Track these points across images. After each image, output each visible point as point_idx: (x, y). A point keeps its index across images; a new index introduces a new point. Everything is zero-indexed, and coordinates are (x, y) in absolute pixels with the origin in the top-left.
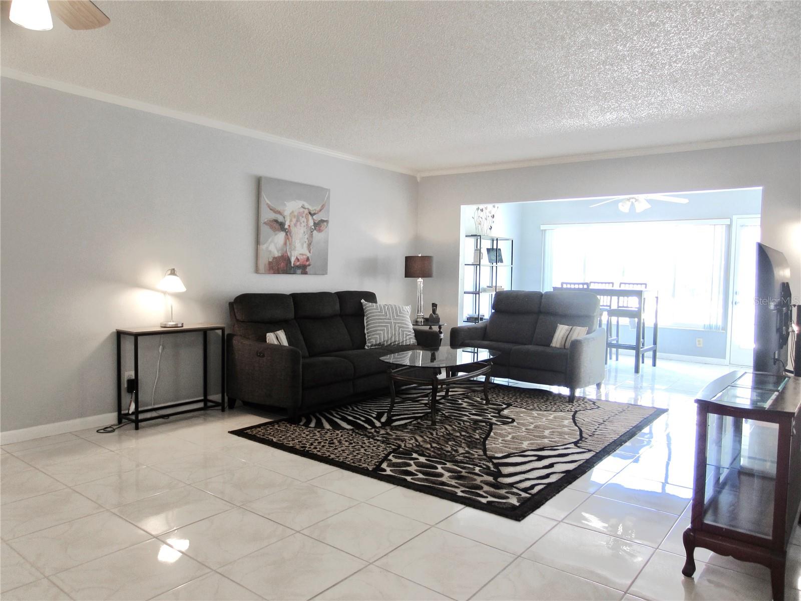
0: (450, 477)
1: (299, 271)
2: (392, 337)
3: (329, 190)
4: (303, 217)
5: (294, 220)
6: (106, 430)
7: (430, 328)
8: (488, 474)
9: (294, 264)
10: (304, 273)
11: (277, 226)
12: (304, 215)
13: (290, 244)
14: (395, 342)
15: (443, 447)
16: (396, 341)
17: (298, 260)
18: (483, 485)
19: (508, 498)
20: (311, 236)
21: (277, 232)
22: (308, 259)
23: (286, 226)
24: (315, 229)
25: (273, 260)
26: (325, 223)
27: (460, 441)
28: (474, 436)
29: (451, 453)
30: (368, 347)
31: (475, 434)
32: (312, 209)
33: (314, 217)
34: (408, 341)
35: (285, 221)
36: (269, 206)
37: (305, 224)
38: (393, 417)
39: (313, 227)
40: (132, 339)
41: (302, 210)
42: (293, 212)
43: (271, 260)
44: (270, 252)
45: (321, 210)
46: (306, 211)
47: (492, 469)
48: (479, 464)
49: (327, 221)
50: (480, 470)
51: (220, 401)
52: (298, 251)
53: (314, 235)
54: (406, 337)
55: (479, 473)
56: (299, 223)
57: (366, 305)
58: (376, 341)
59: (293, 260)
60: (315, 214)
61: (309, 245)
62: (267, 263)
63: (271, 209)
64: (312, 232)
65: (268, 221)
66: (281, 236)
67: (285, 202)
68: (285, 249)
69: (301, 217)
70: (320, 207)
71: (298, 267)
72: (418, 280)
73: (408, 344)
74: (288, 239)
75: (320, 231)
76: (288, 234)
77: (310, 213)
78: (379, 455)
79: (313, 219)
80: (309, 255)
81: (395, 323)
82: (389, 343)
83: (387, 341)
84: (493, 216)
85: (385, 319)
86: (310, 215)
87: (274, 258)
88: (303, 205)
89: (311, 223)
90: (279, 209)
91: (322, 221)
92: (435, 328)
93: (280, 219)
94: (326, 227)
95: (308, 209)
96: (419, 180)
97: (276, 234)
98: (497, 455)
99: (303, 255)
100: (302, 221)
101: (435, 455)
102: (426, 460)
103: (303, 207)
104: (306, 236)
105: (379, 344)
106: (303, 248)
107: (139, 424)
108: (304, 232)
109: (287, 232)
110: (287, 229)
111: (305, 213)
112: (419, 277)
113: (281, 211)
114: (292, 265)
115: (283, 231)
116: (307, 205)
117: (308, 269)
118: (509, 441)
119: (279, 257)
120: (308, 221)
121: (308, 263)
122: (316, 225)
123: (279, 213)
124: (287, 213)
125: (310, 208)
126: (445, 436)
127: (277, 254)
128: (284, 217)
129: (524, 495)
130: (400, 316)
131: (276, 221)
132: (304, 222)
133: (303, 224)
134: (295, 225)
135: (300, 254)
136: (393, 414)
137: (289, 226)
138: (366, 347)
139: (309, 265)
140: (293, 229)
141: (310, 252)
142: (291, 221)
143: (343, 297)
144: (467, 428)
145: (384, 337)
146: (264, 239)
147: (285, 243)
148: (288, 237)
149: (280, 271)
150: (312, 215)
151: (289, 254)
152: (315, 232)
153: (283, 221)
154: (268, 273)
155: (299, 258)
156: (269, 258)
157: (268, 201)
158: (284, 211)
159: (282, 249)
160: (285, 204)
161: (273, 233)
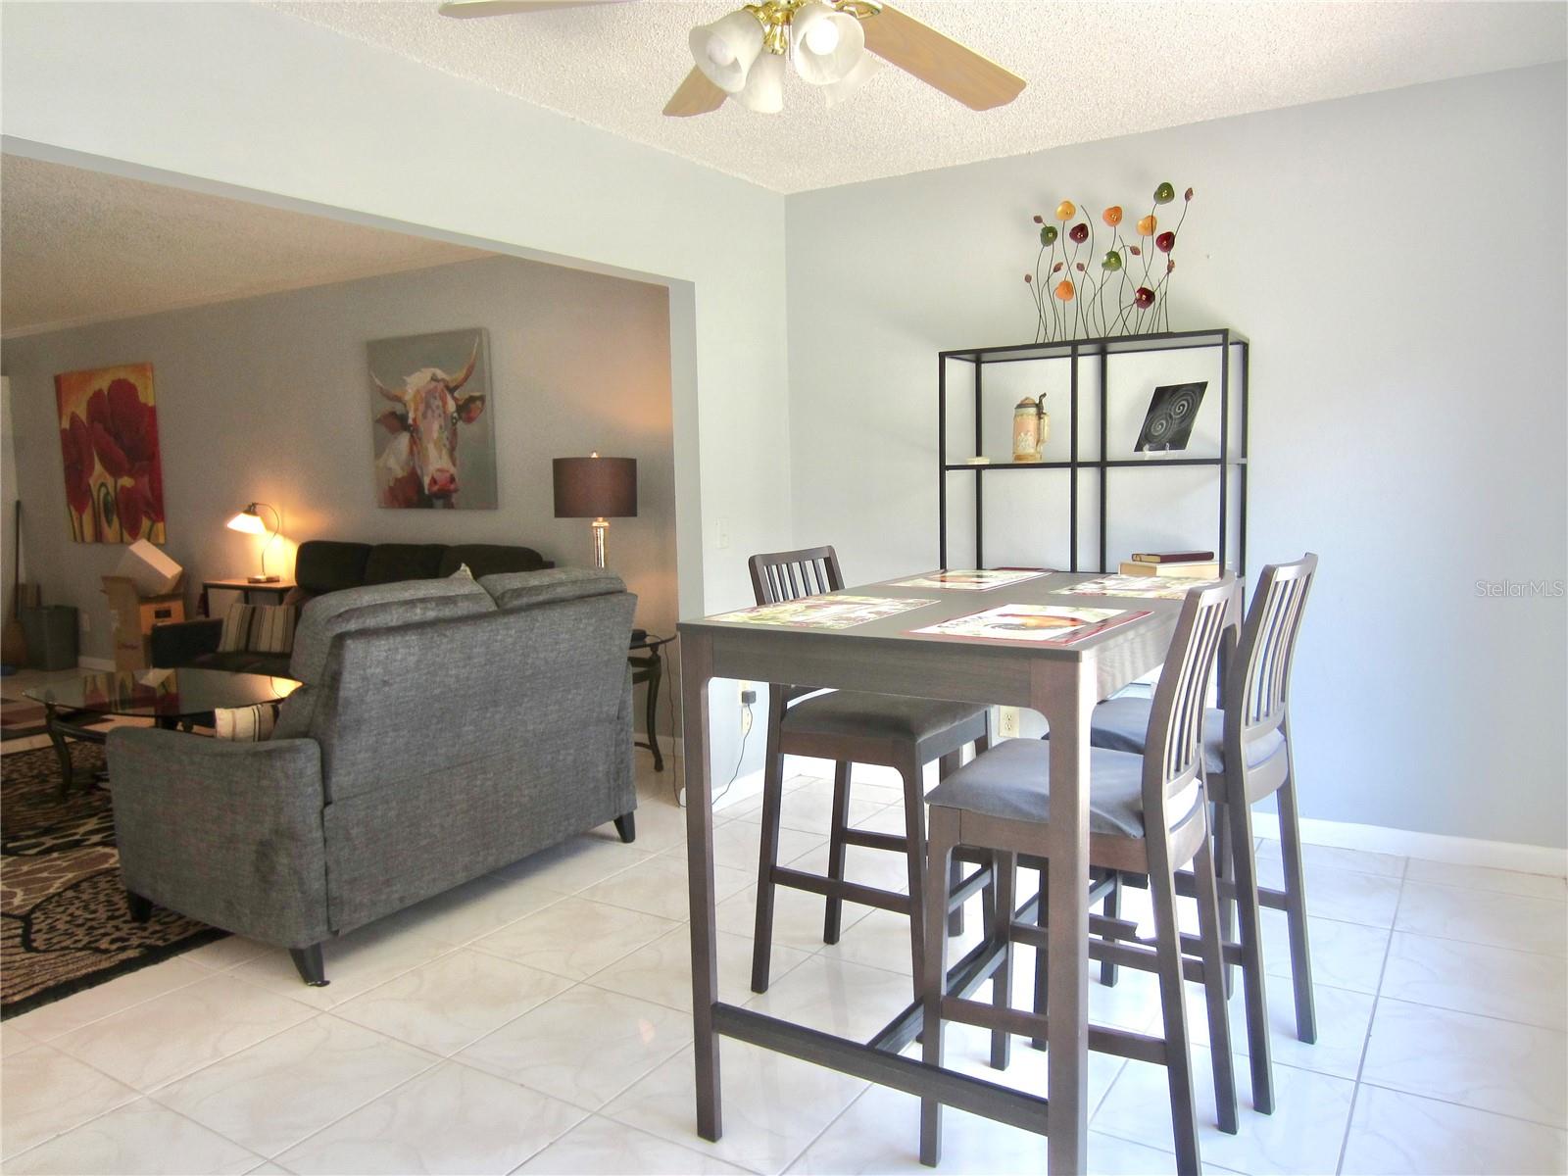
1: (439, 503)
4: (436, 399)
5: (422, 408)
9: (429, 490)
10: (449, 506)
11: (397, 423)
12: (437, 395)
13: (419, 453)
17: (434, 481)
20: (454, 433)
21: (395, 434)
22: (452, 479)
23: (410, 421)
24: (460, 418)
26: (478, 403)
32: (452, 378)
33: (456, 394)
35: (408, 413)
36: (380, 390)
37: (440, 411)
39: (455, 415)
41: (434, 384)
43: (391, 484)
44: (390, 469)
45: (466, 379)
46: (441, 386)
49: (482, 399)
52: (436, 463)
53: (457, 430)
56: (429, 412)
59: (426, 481)
60: (456, 388)
61: (452, 451)
62: (387, 488)
63: (384, 395)
64: (454, 424)
65: (382, 416)
66: (404, 439)
68: (411, 463)
69: (432, 400)
70: (464, 373)
71: (437, 495)
72: (595, 524)
74: (415, 443)
75: (469, 420)
76: (414, 435)
77: (447, 387)
79: (456, 399)
80: (453, 470)
84: (1167, 241)
86: (447, 392)
87: (397, 480)
88: (434, 375)
89: (451, 406)
90: (396, 391)
91: (472, 399)
93: (399, 408)
94: (481, 411)
95: (443, 380)
99: (442, 471)
100: (434, 408)
103: (434, 379)
104: (446, 434)
106: (441, 458)
108: (441, 427)
109: (413, 430)
110: (411, 426)
111: (439, 390)
112: (595, 515)
113: (400, 395)
114: (426, 492)
115: (405, 431)
116: (440, 374)
117: (454, 499)
119: (404, 478)
120: (445, 403)
121: (452, 487)
122: (460, 409)
123: (396, 398)
124: (409, 396)
125: (447, 377)
127: (399, 473)
128: (405, 405)
131: (393, 414)
132: (438, 407)
133: (437, 412)
134: (424, 416)
135: (437, 470)
137: (414, 420)
139: (456, 491)
140: (422, 426)
141: (454, 464)
142: (416, 410)
146: (379, 449)
147: (411, 452)
148: (415, 441)
149: (409, 504)
150: (452, 390)
151: (419, 472)
152: (460, 425)
153: (404, 412)
154: (393, 507)
155: (437, 479)
156: (389, 481)
157: (378, 383)
158: (404, 394)
159: (407, 463)
160: (405, 380)
161: (392, 437)
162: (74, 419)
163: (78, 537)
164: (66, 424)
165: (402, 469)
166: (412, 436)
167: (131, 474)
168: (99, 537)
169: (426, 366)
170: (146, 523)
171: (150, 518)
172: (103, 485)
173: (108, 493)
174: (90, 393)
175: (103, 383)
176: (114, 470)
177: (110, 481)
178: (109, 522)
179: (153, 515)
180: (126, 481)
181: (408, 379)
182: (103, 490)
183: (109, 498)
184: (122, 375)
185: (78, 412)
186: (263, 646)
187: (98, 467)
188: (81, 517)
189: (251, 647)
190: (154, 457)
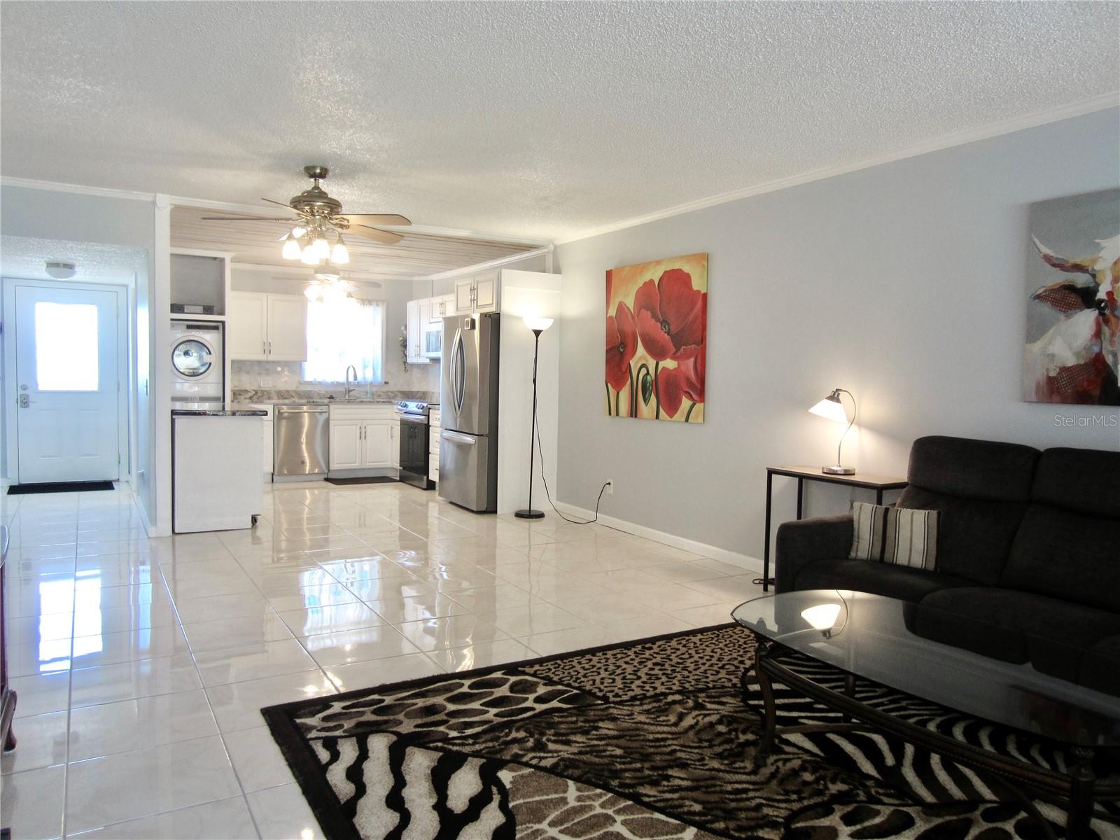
11: (1073, 298)
13: (1113, 335)
21: (1070, 312)
23: (1101, 295)
25: (1060, 374)
35: (1098, 285)
36: (1047, 258)
43: (1053, 374)
44: (1052, 357)
62: (1043, 380)
63: (1054, 265)
65: (1045, 291)
66: (1085, 319)
67: (1097, 241)
68: (1096, 349)
74: (1107, 321)
76: (1107, 312)
87: (1064, 369)
90: (1078, 259)
93: (1081, 280)
97: (1069, 317)
109: (1104, 308)
110: (1102, 301)
113: (1085, 263)
115: (1089, 308)
119: (1079, 366)
123: (1078, 268)
124: (1103, 264)
127: (1071, 360)
128: (1094, 276)
131: (1070, 288)
137: (1110, 294)
146: (1034, 330)
147: (1098, 334)
148: (1103, 319)
149: (1082, 398)
151: (1109, 359)
153: (1092, 285)
154: (1051, 402)
156: (1047, 370)
157: (1045, 250)
158: (1094, 261)
159: (1087, 349)
160: (1099, 244)
161: (1062, 316)
162: (621, 307)
163: (613, 411)
164: (613, 312)
165: (1077, 354)
166: (1102, 314)
167: (674, 357)
168: (634, 412)
170: (686, 403)
171: (691, 397)
172: (643, 366)
173: (648, 373)
174: (640, 283)
175: (655, 275)
176: (657, 352)
177: (651, 363)
178: (646, 400)
179: (695, 396)
180: (670, 364)
181: (1104, 243)
182: (644, 371)
183: (648, 377)
184: (676, 266)
185: (625, 302)
186: (902, 559)
187: (641, 350)
188: (618, 393)
189: (888, 556)
190: (702, 341)
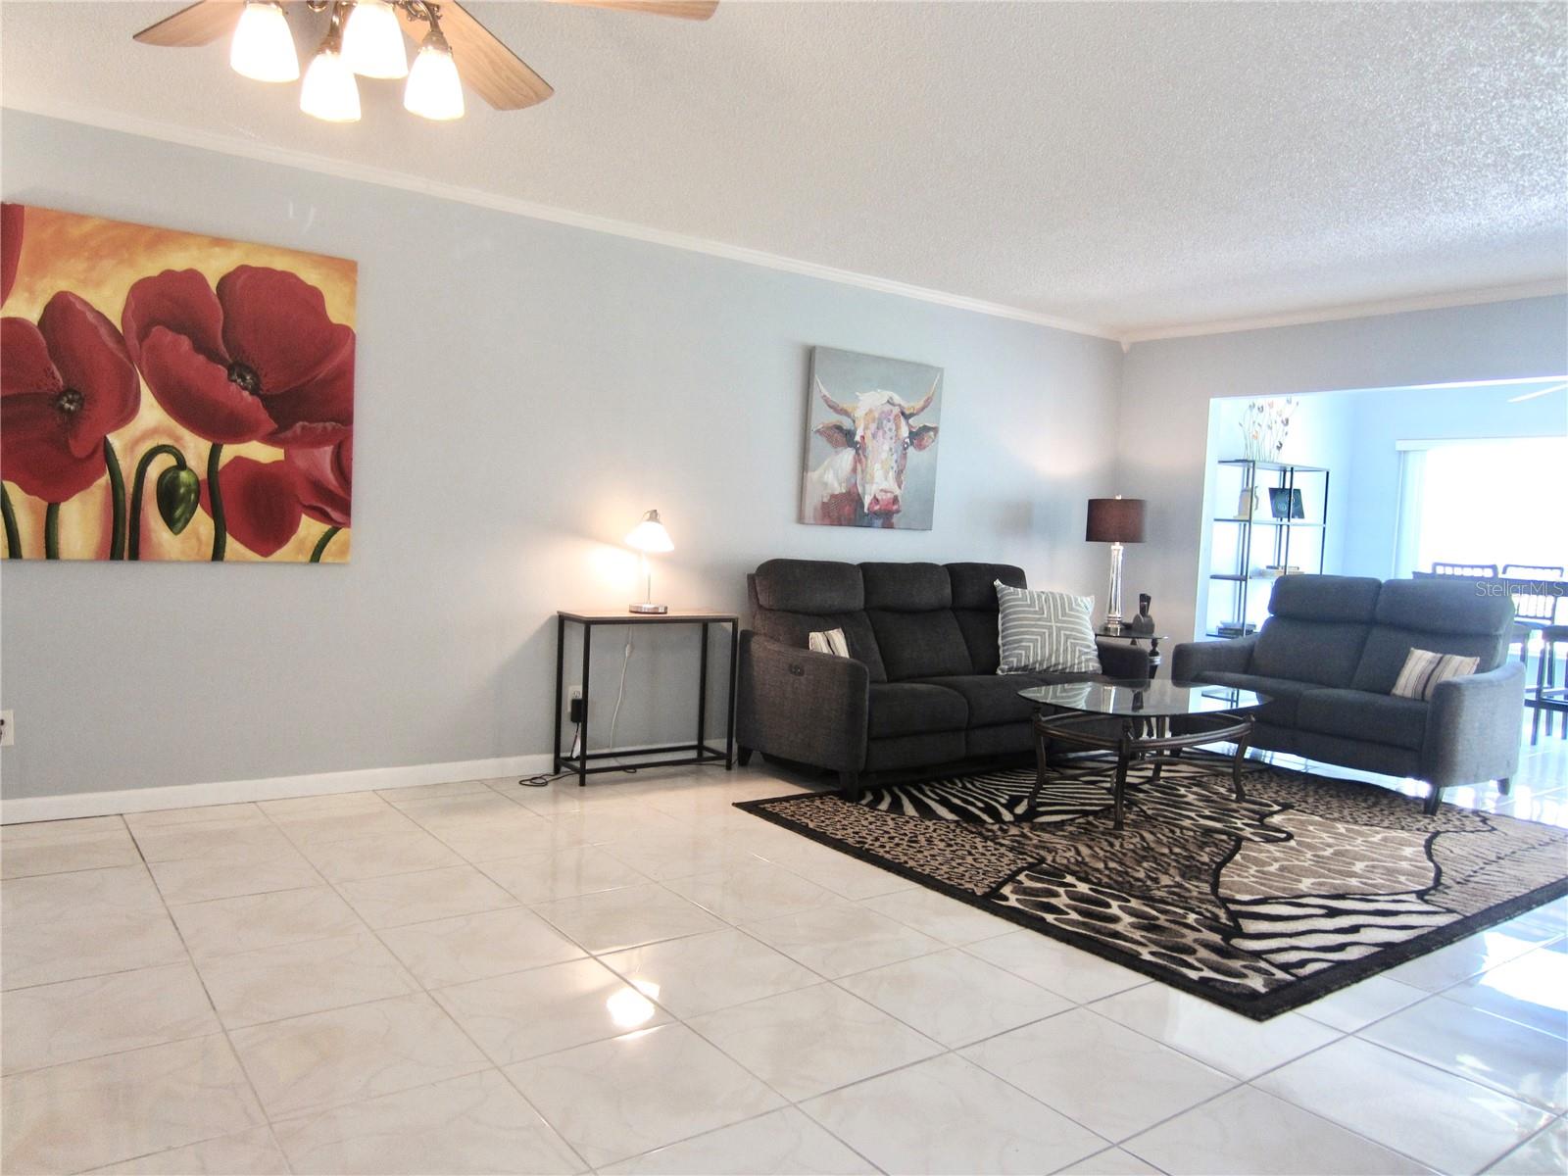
0: (1133, 926)
1: (879, 522)
2: (1050, 655)
3: (940, 370)
4: (889, 421)
5: (873, 426)
6: (535, 782)
7: (1133, 643)
8: (1211, 929)
9: (868, 509)
10: (888, 525)
11: (838, 436)
12: (892, 418)
13: (863, 471)
14: (1056, 665)
15: (1129, 870)
16: (1059, 664)
17: (876, 500)
18: (1197, 947)
19: (1245, 976)
20: (904, 456)
21: (839, 449)
22: (895, 500)
23: (857, 438)
24: (912, 443)
25: (830, 500)
26: (932, 433)
27: (1166, 862)
28: (1198, 858)
29: (1144, 882)
30: (1003, 671)
31: (1202, 854)
32: (909, 406)
33: (910, 421)
34: (1083, 665)
35: (856, 429)
36: (826, 400)
37: (893, 433)
38: (1039, 807)
39: (908, 440)
40: (582, 628)
41: (888, 407)
42: (871, 411)
43: (825, 500)
44: (826, 484)
45: (923, 409)
46: (896, 410)
47: (1224, 921)
48: (1197, 909)
49: (935, 430)
50: (1196, 920)
51: (725, 751)
52: (879, 483)
53: (908, 455)
54: (1079, 657)
55: (1195, 925)
56: (880, 433)
57: (1003, 590)
58: (1019, 661)
59: (867, 500)
60: (912, 415)
61: (899, 473)
62: (819, 506)
63: (830, 406)
64: (905, 449)
65: (823, 428)
66: (847, 456)
67: (858, 393)
68: (853, 481)
69: (885, 422)
70: (921, 404)
71: (876, 514)
72: (1113, 547)
73: (1083, 670)
74: (860, 461)
75: (920, 447)
76: (860, 452)
77: (903, 414)
78: (1000, 872)
79: (910, 426)
80: (897, 492)
81: (1059, 629)
82: (1045, 667)
83: (1041, 664)
84: (1286, 422)
85: (1039, 620)
86: (902, 417)
87: (833, 496)
88: (891, 398)
89: (905, 432)
90: (845, 406)
91: (926, 429)
92: (1145, 644)
93: (847, 424)
94: (933, 441)
95: (900, 405)
96: (1125, 348)
97: (837, 453)
98: (1238, 897)
99: (886, 492)
100: (886, 429)
101: (1112, 882)
102: (1091, 889)
103: (890, 402)
104: (895, 457)
105: (1025, 668)
106: (886, 479)
107: (587, 775)
108: (891, 449)
109: (859, 448)
110: (857, 443)
111: (894, 413)
112: (1113, 541)
113: (850, 410)
114: (866, 510)
115: (850, 446)
116: (897, 399)
117: (895, 519)
118: (1272, 874)
119: (842, 495)
120: (898, 428)
121: (895, 507)
122: (913, 435)
123: (845, 412)
124: (859, 414)
125: (903, 403)
126: (1138, 851)
127: (839, 488)
128: (854, 422)
129: (1280, 975)
130: (1071, 616)
131: (839, 428)
132: (890, 430)
133: (889, 435)
134: (874, 436)
135: (882, 490)
136: (1039, 803)
137: (863, 437)
138: (999, 672)
139: (898, 511)
140: (870, 444)
141: (900, 487)
142: (866, 428)
143: (958, 573)
144: (1187, 841)
145: (1036, 654)
147: (854, 469)
148: (858, 460)
149: (842, 521)
150: (907, 417)
151: (860, 490)
152: (911, 450)
153: (852, 428)
154: (823, 524)
155: (879, 498)
156: (822, 497)
157: (825, 392)
158: (855, 409)
159: (848, 480)
160: (857, 396)
161: (833, 450)
162: (65, 307)
163: (30, 552)
164: (26, 310)
165: (842, 485)
166: (857, 453)
167: (273, 441)
168: (125, 549)
169: (884, 387)
170: (312, 527)
171: (326, 518)
172: (163, 448)
173: (181, 465)
174: (148, 270)
175: (208, 264)
176: (214, 424)
177: (196, 445)
178: (175, 523)
179: (336, 515)
180: (258, 451)
181: (862, 396)
182: (166, 459)
183: (183, 475)
184: (278, 264)
185: (85, 297)
187: (151, 412)
188: (50, 510)
190: (345, 418)
